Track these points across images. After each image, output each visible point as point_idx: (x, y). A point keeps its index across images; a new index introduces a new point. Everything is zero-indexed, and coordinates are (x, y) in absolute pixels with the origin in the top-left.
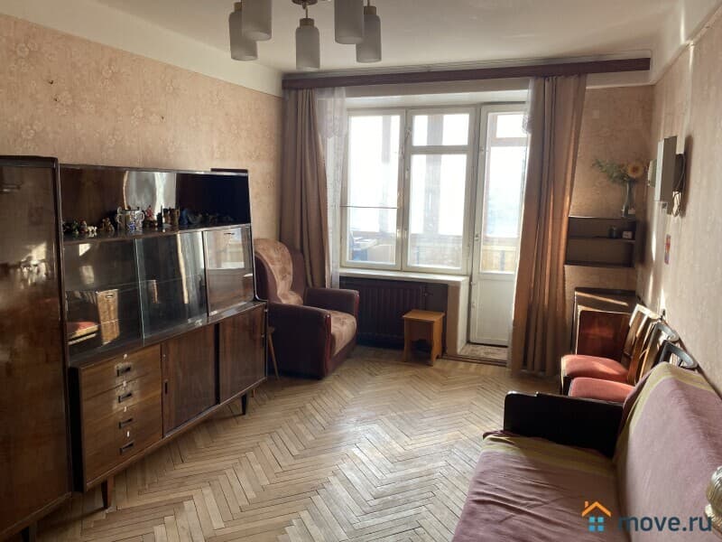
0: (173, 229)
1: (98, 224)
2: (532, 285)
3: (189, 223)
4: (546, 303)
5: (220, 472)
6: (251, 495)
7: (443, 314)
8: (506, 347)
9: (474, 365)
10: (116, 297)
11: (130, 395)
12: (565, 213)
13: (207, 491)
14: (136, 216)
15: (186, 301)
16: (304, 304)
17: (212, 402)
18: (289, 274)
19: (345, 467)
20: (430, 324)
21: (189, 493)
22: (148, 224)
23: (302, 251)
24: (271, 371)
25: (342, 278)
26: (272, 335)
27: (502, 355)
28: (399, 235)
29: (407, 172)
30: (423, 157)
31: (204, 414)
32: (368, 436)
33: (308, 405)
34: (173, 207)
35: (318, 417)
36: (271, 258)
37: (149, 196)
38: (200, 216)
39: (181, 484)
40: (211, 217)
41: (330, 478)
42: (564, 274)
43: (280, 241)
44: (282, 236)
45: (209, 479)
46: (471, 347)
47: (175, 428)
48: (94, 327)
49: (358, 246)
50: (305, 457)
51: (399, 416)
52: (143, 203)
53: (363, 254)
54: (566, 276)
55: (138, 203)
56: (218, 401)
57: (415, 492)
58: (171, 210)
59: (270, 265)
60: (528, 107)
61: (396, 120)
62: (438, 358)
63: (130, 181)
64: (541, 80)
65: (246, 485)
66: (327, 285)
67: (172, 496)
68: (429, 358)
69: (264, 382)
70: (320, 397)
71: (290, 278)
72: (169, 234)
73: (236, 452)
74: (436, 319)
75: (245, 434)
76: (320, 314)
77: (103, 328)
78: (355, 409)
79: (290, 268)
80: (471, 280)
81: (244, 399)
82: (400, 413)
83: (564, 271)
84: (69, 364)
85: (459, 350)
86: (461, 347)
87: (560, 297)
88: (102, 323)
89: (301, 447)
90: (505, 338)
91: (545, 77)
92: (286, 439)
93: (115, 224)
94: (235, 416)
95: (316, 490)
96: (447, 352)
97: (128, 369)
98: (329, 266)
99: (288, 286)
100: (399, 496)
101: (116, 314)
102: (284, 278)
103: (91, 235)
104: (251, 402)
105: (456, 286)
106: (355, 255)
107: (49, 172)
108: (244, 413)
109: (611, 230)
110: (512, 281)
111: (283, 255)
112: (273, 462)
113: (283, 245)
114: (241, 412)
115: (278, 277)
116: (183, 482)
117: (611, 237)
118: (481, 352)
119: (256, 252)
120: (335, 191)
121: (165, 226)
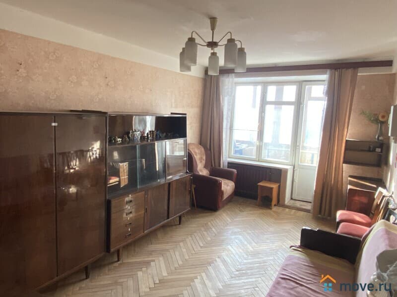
0: (153, 140)
1: (122, 138)
2: (325, 173)
3: (160, 137)
4: (333, 182)
5: (167, 250)
6: (180, 263)
7: (279, 184)
8: (311, 202)
9: (294, 211)
10: (127, 166)
11: (131, 213)
12: (344, 137)
13: (161, 259)
14: (138, 134)
15: (157, 169)
16: (210, 175)
17: (166, 218)
18: (204, 160)
19: (224, 254)
20: (272, 189)
21: (154, 259)
22: (143, 138)
23: (210, 149)
24: (193, 205)
25: (229, 163)
26: (194, 189)
27: (309, 207)
28: (258, 144)
29: (263, 114)
30: (273, 106)
31: (162, 223)
32: (236, 241)
33: (209, 223)
34: (154, 130)
35: (213, 229)
36: (195, 153)
37: (144, 126)
38: (165, 134)
39: (151, 254)
40: (170, 134)
41: (217, 259)
42: (343, 169)
43: (200, 144)
44: (201, 142)
45: (162, 253)
46: (293, 201)
47: (149, 228)
48: (117, 179)
49: (238, 147)
50: (206, 247)
51: (253, 233)
52: (141, 129)
53: (240, 152)
54: (344, 169)
55: (139, 128)
56: (168, 218)
57: (256, 270)
58: (153, 131)
59: (195, 156)
60: (326, 83)
61: (259, 88)
62: (275, 205)
63: (135, 120)
64: (333, 70)
65: (178, 257)
66: (222, 166)
67: (146, 259)
68: (271, 205)
69: (189, 210)
70: (215, 220)
71: (204, 162)
72: (152, 143)
73: (175, 242)
74: (274, 186)
75: (179, 234)
76: (217, 181)
77: (121, 180)
78: (231, 227)
79: (204, 158)
80: (294, 168)
81: (180, 217)
82: (253, 232)
83: (342, 167)
84: (107, 198)
85: (286, 203)
86: (287, 201)
87: (340, 179)
88: (121, 178)
89: (205, 243)
90: (310, 198)
91: (336, 69)
92: (198, 238)
93: (129, 137)
94: (176, 225)
95: (209, 264)
96: (280, 203)
97: (131, 201)
98: (223, 157)
99: (203, 166)
100: (248, 271)
101: (127, 174)
102: (201, 162)
103: (119, 142)
104: (183, 219)
105: (286, 171)
106: (236, 152)
107: (105, 118)
108: (180, 224)
109: (370, 147)
110: (315, 170)
111: (201, 151)
112: (191, 248)
113: (201, 146)
114: (178, 223)
115: (198, 162)
116: (151, 253)
117: (369, 151)
118: (298, 204)
119: (188, 150)
120: (227, 122)
121: (150, 138)
